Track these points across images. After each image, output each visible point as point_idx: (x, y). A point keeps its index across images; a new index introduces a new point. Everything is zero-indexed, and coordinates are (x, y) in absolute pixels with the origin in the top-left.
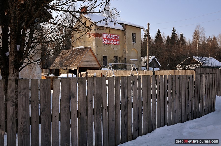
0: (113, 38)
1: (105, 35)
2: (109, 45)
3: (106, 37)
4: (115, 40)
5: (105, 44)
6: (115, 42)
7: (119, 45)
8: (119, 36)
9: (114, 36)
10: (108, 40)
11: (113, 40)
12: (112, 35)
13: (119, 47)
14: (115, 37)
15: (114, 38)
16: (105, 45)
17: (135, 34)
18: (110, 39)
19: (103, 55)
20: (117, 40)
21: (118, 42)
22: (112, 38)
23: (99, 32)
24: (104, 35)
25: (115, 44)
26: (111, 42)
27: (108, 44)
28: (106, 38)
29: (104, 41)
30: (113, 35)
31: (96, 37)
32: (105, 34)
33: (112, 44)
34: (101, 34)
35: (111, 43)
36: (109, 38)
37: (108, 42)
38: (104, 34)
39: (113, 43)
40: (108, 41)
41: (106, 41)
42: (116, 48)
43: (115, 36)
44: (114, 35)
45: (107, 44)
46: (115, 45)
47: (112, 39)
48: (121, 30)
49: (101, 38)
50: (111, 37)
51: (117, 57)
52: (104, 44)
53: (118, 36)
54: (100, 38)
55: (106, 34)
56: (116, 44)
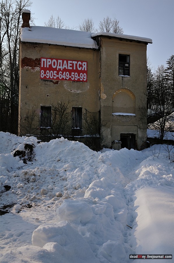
0: (70, 66)
1: (46, 62)
2: (57, 83)
3: (50, 65)
4: (77, 71)
5: (47, 81)
6: (75, 76)
7: (86, 83)
8: (86, 63)
9: (73, 64)
10: (56, 72)
11: (70, 71)
12: (65, 62)
13: (88, 86)
14: (76, 65)
15: (71, 68)
16: (48, 83)
17: (129, 55)
18: (60, 70)
19: (41, 105)
20: (79, 72)
21: (84, 76)
22: (66, 67)
23: (33, 55)
24: (44, 62)
25: (74, 81)
26: (65, 77)
27: (54, 81)
28: (50, 68)
29: (45, 73)
30: (69, 62)
31: (24, 66)
32: (47, 59)
33: (66, 79)
34: (36, 59)
35: (63, 79)
36: (58, 67)
37: (55, 76)
38: (43, 60)
39: (70, 79)
40: (56, 74)
41: (49, 75)
42: (77, 90)
43: (75, 63)
44: (71, 62)
45: (51, 81)
46: (76, 84)
47: (65, 70)
48: (90, 49)
49: (37, 69)
50: (64, 66)
51: (81, 108)
52: (45, 80)
53: (84, 63)
54: (33, 69)
55: (50, 60)
56: (79, 80)
